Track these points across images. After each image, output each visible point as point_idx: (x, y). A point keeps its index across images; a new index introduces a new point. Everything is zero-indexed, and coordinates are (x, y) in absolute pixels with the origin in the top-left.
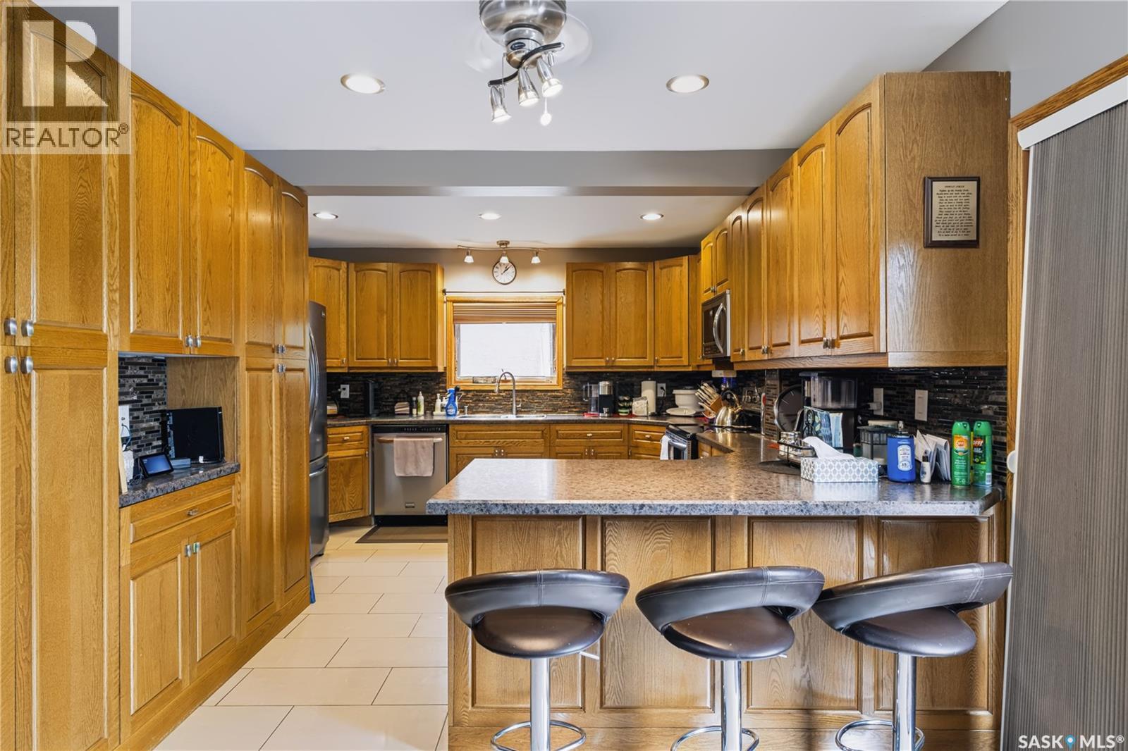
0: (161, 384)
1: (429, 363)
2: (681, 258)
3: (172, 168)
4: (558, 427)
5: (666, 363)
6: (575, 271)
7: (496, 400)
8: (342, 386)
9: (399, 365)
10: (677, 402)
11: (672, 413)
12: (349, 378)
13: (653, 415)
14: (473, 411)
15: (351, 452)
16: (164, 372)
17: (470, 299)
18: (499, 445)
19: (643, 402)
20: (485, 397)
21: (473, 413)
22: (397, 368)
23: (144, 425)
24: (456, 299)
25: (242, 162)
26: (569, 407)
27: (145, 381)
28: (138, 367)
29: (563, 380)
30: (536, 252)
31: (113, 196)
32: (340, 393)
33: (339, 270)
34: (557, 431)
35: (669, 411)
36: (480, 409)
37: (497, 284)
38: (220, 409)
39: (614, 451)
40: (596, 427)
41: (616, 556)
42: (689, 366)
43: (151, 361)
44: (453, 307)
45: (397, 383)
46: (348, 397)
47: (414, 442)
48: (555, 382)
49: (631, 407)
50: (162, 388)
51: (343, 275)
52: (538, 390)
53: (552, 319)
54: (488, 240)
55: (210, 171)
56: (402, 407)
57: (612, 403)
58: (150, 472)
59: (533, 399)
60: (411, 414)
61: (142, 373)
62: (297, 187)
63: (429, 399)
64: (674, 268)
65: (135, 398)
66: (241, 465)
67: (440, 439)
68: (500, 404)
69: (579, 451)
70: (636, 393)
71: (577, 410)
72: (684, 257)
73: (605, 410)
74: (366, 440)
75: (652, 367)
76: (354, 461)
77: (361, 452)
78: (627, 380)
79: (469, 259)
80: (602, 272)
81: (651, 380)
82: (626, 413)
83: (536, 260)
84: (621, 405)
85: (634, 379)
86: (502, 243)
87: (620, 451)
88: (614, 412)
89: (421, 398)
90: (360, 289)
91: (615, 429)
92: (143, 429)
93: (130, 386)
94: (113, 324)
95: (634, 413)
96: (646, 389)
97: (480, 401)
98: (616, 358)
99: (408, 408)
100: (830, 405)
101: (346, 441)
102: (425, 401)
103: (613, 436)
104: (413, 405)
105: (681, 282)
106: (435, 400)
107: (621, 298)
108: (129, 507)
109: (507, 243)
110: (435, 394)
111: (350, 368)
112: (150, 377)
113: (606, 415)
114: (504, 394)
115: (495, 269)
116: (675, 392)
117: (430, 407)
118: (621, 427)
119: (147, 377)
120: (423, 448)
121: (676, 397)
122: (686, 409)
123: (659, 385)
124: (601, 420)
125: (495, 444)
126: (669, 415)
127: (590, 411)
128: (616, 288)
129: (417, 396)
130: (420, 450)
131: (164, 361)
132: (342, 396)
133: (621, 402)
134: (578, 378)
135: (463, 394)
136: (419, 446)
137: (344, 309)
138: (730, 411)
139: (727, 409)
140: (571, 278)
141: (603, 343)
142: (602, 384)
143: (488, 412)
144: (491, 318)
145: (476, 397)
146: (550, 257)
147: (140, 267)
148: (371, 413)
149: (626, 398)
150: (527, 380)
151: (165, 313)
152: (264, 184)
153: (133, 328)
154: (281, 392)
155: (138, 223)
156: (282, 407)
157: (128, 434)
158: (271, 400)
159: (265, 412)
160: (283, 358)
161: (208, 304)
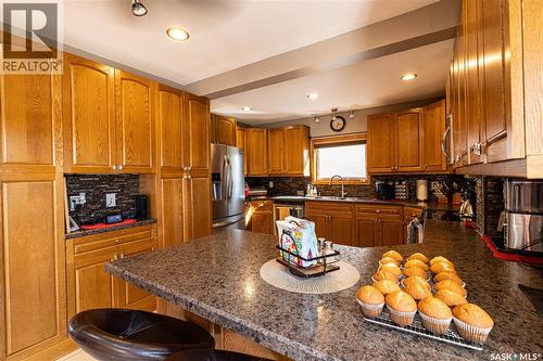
0: (135, 184)
1: (299, 172)
3: (102, 93)
4: (359, 206)
5: (433, 169)
6: (372, 119)
8: (270, 183)
12: (272, 179)
15: (265, 212)
16: (138, 180)
17: (322, 140)
18: (328, 213)
21: (324, 196)
22: (287, 174)
23: (125, 202)
25: (157, 89)
27: (125, 184)
28: (120, 178)
29: (371, 179)
30: (352, 112)
31: (58, 107)
32: (270, 185)
33: (263, 133)
34: (359, 208)
36: (328, 194)
37: (334, 131)
39: (394, 222)
42: (447, 171)
43: (129, 175)
44: (315, 145)
45: (291, 181)
46: (272, 187)
48: (366, 181)
50: (136, 186)
51: (265, 135)
52: (356, 185)
54: (326, 110)
55: (131, 93)
59: (354, 190)
61: (123, 180)
62: (202, 97)
64: (436, 109)
65: (120, 190)
66: (158, 220)
74: (271, 207)
75: (423, 172)
79: (317, 120)
80: (389, 117)
83: (352, 116)
86: (334, 110)
87: (397, 222)
90: (272, 140)
91: (396, 209)
93: (116, 186)
94: (59, 162)
97: (327, 190)
98: (398, 166)
103: (393, 213)
105: (440, 117)
107: (401, 131)
108: (72, 239)
109: (336, 109)
111: (269, 175)
112: (128, 182)
114: (338, 187)
118: (398, 208)
119: (126, 182)
124: (389, 203)
125: (326, 213)
128: (398, 126)
131: (137, 175)
135: (319, 186)
137: (265, 149)
140: (371, 124)
141: (390, 158)
143: (331, 196)
146: (358, 114)
147: (79, 137)
150: (351, 179)
151: (97, 156)
152: (174, 97)
153: (75, 162)
154: (189, 188)
155: (77, 118)
156: (189, 195)
157: (114, 204)
158: (181, 191)
159: (176, 197)
160: (190, 172)
161: (130, 151)
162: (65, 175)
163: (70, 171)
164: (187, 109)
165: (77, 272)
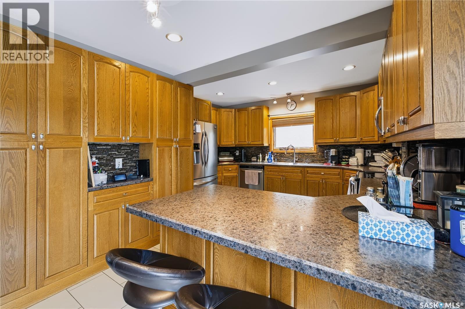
0: (137, 152)
1: (260, 143)
2: (374, 86)
3: (116, 82)
4: (308, 169)
5: (367, 139)
6: (319, 101)
7: (288, 157)
8: (237, 151)
9: (251, 144)
10: (376, 159)
11: (372, 165)
12: (238, 148)
13: (362, 165)
14: (279, 161)
15: (232, 174)
16: (138, 148)
17: (278, 118)
18: (283, 175)
19: (355, 159)
20: (284, 155)
21: (279, 162)
22: (250, 145)
23: (129, 165)
24: (273, 118)
25: (155, 78)
26: (320, 160)
27: (130, 151)
28: (126, 147)
29: (317, 148)
30: (303, 95)
31: (85, 93)
32: (236, 153)
33: (232, 112)
34: (307, 171)
35: (370, 164)
36: (282, 160)
37: (289, 111)
38: (149, 160)
39: (336, 181)
40: (326, 170)
41: (219, 251)
42: (378, 141)
43: (132, 145)
44: (272, 121)
45: (253, 150)
46: (238, 155)
47: (252, 172)
48: (313, 149)
49: (348, 161)
50: (137, 153)
51: (233, 113)
52: (306, 153)
53: (312, 123)
54: (282, 94)
55: (136, 82)
56: (254, 159)
57: (338, 160)
58: (116, 180)
59: (303, 157)
60: (257, 161)
61: (128, 148)
62: (187, 84)
63: (264, 156)
64: (370, 92)
65: (125, 156)
66: (154, 179)
67: (261, 172)
68: (290, 158)
69: (317, 180)
70: (352, 154)
71: (323, 162)
72: (376, 86)
73: (334, 162)
74: (238, 170)
75: (359, 142)
76: (233, 177)
77: (236, 174)
78: (349, 148)
79: (275, 102)
80: (332, 99)
81: (361, 148)
82: (345, 164)
83: (302, 99)
84: (344, 160)
85: (352, 148)
86: (288, 94)
87: (338, 182)
88: (338, 163)
89: (261, 156)
90: (239, 118)
91: (337, 171)
92: (128, 166)
93: (123, 153)
94: (85, 134)
95: (350, 164)
96: (358, 152)
97: (282, 157)
98: (339, 138)
99: (256, 159)
100: (434, 168)
101: (230, 170)
102: (262, 157)
103: (334, 174)
104: (258, 158)
105: (374, 98)
106: (265, 157)
107: (342, 110)
108: (93, 192)
109: (290, 94)
110: (265, 154)
111: (236, 145)
112: (132, 149)
113: (334, 164)
114: (291, 154)
115: (288, 105)
116: (374, 154)
117: (264, 159)
118: (339, 170)
119: (130, 150)
120: (255, 174)
121: (375, 157)
122: (379, 163)
123: (367, 151)
124: (331, 167)
125: (281, 175)
126: (371, 166)
127: (328, 162)
128: (340, 106)
129: (259, 155)
130: (254, 175)
131: (139, 144)
132: (236, 155)
133: (344, 158)
134: (323, 148)
135: (276, 154)
136: (253, 174)
137: (233, 125)
138: (396, 166)
139: (394, 165)
140: (317, 105)
141: (333, 132)
142: (332, 150)
143: (285, 162)
144: (286, 124)
145: (280, 155)
146: (308, 97)
147: (99, 115)
148: (243, 160)
149: (347, 157)
150: (301, 149)
151: (112, 129)
152: (168, 84)
153: (96, 134)
154: (177, 154)
155: (98, 101)
156: (177, 159)
157: (121, 167)
158: (171, 157)
159: (167, 161)
160: (178, 142)
161: (135, 126)
162: (89, 145)
163: (92, 141)
164: (176, 94)
165: (95, 217)
